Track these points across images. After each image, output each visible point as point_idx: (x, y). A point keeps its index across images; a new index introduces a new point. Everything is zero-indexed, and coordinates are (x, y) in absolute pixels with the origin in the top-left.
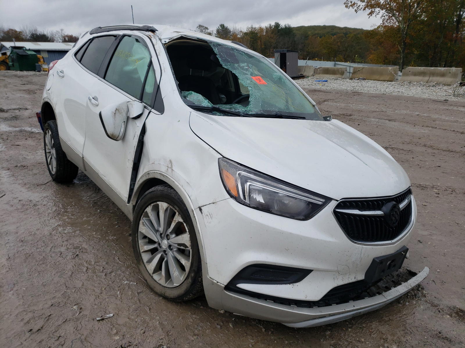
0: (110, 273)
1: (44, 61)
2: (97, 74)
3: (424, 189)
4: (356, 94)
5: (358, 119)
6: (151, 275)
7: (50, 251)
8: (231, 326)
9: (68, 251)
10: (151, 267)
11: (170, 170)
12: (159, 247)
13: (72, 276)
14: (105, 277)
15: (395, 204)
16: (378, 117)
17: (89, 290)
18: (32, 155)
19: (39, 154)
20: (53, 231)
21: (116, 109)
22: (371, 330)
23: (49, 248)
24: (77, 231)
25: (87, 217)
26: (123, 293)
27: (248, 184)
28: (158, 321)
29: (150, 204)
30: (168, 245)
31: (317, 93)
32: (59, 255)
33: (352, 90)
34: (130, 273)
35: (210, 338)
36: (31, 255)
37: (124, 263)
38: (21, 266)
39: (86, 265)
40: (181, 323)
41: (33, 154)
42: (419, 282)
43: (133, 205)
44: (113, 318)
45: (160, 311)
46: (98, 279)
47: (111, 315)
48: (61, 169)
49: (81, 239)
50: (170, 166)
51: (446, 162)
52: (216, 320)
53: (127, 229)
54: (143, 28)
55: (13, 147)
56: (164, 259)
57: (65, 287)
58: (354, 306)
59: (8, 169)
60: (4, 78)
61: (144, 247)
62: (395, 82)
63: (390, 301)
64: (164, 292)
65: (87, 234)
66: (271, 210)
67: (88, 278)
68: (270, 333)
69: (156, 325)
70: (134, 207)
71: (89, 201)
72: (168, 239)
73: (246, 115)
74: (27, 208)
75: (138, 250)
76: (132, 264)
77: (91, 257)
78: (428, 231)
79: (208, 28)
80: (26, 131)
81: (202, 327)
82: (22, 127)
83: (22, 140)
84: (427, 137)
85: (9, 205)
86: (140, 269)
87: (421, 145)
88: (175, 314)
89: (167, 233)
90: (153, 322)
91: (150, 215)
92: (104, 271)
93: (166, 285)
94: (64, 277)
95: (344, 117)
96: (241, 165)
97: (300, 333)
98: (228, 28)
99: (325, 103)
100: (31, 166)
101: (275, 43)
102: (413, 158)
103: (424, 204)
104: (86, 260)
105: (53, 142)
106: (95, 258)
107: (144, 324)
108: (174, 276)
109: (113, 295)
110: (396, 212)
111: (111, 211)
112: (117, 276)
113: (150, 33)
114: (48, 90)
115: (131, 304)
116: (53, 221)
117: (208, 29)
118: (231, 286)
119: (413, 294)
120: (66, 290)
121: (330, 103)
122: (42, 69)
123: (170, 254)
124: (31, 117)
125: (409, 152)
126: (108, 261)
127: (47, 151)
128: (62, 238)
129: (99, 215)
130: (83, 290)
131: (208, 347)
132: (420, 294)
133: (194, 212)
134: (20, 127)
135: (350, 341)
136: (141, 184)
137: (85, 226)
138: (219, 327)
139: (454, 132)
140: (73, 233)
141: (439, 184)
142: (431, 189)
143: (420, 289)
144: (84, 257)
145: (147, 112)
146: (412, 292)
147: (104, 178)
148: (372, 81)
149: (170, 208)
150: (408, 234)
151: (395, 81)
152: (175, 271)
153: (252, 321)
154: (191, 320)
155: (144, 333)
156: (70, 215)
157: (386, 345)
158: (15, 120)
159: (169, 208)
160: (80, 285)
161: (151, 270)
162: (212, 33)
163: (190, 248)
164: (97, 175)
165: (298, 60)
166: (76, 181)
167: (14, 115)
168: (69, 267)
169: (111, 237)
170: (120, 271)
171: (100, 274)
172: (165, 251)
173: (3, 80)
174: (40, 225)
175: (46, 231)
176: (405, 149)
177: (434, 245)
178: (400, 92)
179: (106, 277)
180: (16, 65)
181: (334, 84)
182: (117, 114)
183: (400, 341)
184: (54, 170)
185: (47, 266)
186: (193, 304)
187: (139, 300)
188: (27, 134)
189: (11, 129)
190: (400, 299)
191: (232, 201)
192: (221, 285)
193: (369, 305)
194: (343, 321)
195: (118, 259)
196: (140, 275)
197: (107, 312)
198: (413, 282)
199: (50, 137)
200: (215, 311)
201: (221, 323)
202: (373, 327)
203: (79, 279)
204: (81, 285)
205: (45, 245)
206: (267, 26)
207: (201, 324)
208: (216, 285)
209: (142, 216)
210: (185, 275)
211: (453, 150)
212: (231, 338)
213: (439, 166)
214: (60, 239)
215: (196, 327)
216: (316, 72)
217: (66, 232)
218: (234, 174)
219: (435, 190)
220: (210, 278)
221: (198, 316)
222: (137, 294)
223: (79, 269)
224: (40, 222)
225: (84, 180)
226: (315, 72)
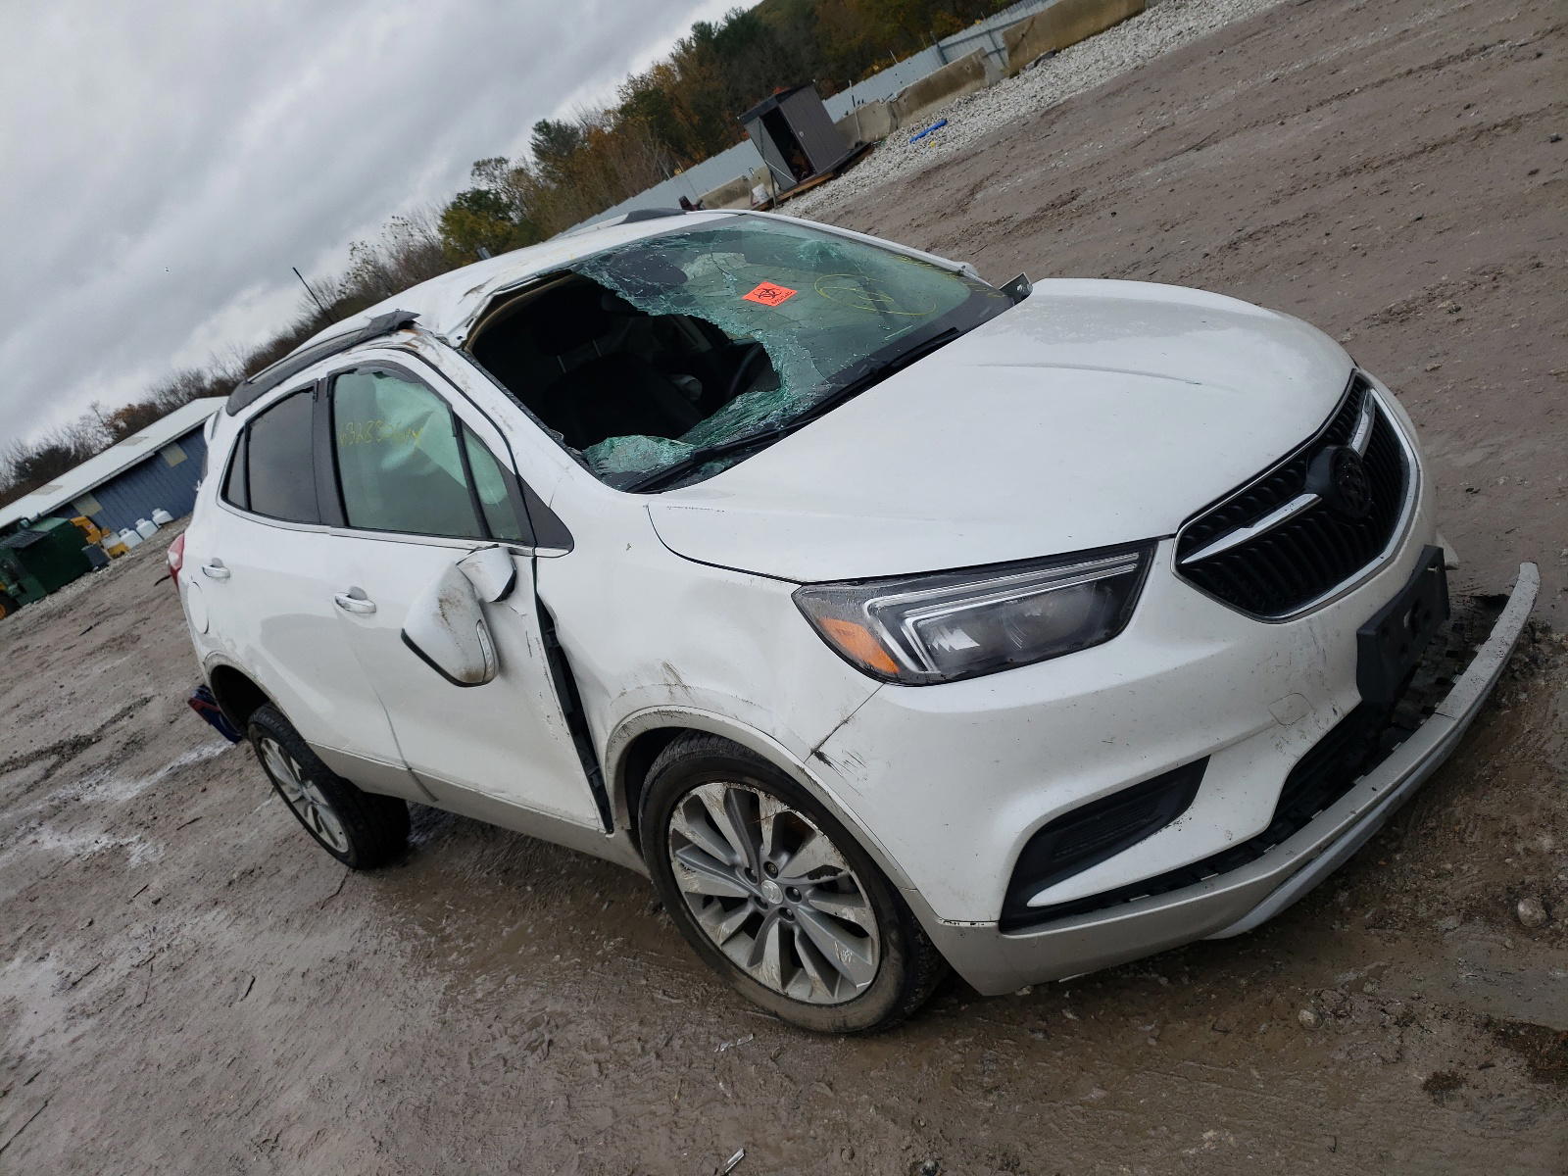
0: (666, 1045)
1: (99, 528)
2: (320, 523)
3: (1408, 319)
4: (1053, 114)
5: (1101, 197)
6: (781, 991)
7: (472, 1068)
8: (1070, 1016)
9: (519, 1044)
10: (769, 969)
11: (678, 691)
12: (759, 907)
13: (572, 1105)
14: (660, 1062)
15: (1336, 452)
16: (1158, 157)
17: (641, 1120)
18: (248, 827)
19: (266, 813)
20: (445, 1013)
21: (441, 601)
22: (1457, 828)
23: (464, 1063)
24: (508, 976)
25: (511, 923)
26: (734, 1079)
27: (909, 622)
28: (871, 1104)
29: (674, 807)
30: (784, 890)
31: (936, 178)
32: (502, 1070)
33: (1036, 110)
34: (720, 1017)
35: (1032, 1078)
36: (432, 1107)
37: (687, 996)
38: (426, 1149)
39: (591, 1057)
40: (933, 1079)
41: (250, 823)
42: (1523, 618)
43: (628, 831)
44: (747, 1159)
45: (861, 1076)
46: (645, 1076)
47: (739, 1154)
48: (361, 827)
49: (532, 993)
50: (672, 680)
51: (1432, 193)
52: (1022, 1023)
53: (636, 898)
54: (374, 329)
55: (184, 833)
56: (792, 933)
57: (573, 1146)
58: (1374, 789)
59: (216, 903)
60: (21, 643)
61: (720, 929)
62: (1152, 10)
63: (1466, 720)
64: (841, 1019)
65: (540, 971)
66: (1009, 660)
67: (616, 1088)
68: (1185, 981)
69: (872, 1120)
70: (633, 835)
71: (484, 875)
72: (775, 875)
73: (794, 424)
74: (337, 985)
75: (709, 944)
76: (707, 988)
77: (589, 1030)
78: (1478, 445)
79: (506, 158)
80: (185, 768)
81: (996, 1061)
82: (170, 760)
83: (194, 800)
84: (1336, 140)
85: (285, 1001)
86: (742, 992)
87: (1332, 178)
88: (903, 1063)
89: (763, 862)
90: (860, 1116)
91: (689, 836)
92: (648, 1046)
93: (836, 999)
94: (554, 1117)
95: (1056, 212)
96: (862, 581)
97: (1267, 936)
98: (562, 123)
99: (978, 196)
100: (266, 862)
101: (728, 89)
102: (1327, 234)
103: (1429, 368)
104: (582, 1043)
105: (296, 767)
106: (601, 1024)
107: (838, 1132)
108: (845, 964)
109: (712, 1100)
110: (1350, 471)
111: (563, 872)
112: (688, 1042)
113: (404, 336)
114: (206, 632)
115: (773, 1099)
116: (427, 982)
117: (506, 162)
118: (1015, 914)
119: (1527, 660)
120: (580, 1152)
121: (992, 191)
122: (107, 554)
123: (801, 910)
124: (173, 718)
125: (1306, 220)
126: (641, 1015)
127: (292, 798)
128: (481, 1016)
129: (539, 901)
130: (624, 1127)
131: (1041, 1105)
132: (1546, 649)
133: (807, 770)
134: (162, 765)
135: (1415, 886)
136: (619, 765)
137: (520, 952)
138: (1040, 1036)
139: (1411, 77)
140: (502, 989)
141: (1443, 278)
142: (1428, 307)
143: (1538, 635)
144: (570, 1036)
145: (524, 564)
146: (1519, 655)
147: (503, 797)
148: (1080, 46)
149: (735, 789)
150: (1418, 509)
151: (1150, 7)
152: (841, 952)
153: (1119, 972)
154: (957, 1057)
155: (853, 1155)
156: (460, 941)
157: (1519, 847)
158: (137, 752)
159: (732, 791)
160: (609, 1120)
161: (774, 979)
162: (523, 165)
163: (847, 870)
164: (478, 797)
165: (824, 101)
166: (415, 838)
167: (125, 740)
168: (550, 1085)
169: (607, 945)
170: (688, 1025)
171: (642, 1061)
172: (783, 911)
173: (21, 649)
174: (399, 1012)
175: (426, 1018)
176: (1290, 218)
177: (1518, 479)
178: (1185, 32)
179: (662, 1060)
180: (29, 582)
181: (973, 120)
182: (449, 613)
183: (1553, 816)
184: (342, 839)
185: (489, 1113)
186: (937, 1011)
187: (787, 1076)
188: (195, 774)
189: (144, 783)
190: (1496, 695)
191: (893, 693)
192: (986, 924)
193: (1416, 762)
194: (1368, 842)
195: (664, 994)
196: (749, 1008)
197: (723, 1153)
198: (1506, 628)
199: (280, 756)
200: (1004, 1000)
201: (1041, 1022)
202: (1461, 816)
203: (595, 1103)
204: (610, 1118)
205: (449, 1059)
206: (674, 52)
207: (989, 1054)
208: (973, 931)
209: (671, 851)
210: (873, 947)
211: (1437, 141)
212: (1090, 1050)
213: (1419, 219)
214: (478, 1022)
215: (980, 1070)
216: (897, 114)
217: (479, 995)
218: (857, 617)
219: (1441, 305)
220: (946, 921)
221: (970, 1036)
222: (771, 1064)
223: (577, 1079)
224: (395, 1006)
225: (435, 823)
226: (895, 116)
